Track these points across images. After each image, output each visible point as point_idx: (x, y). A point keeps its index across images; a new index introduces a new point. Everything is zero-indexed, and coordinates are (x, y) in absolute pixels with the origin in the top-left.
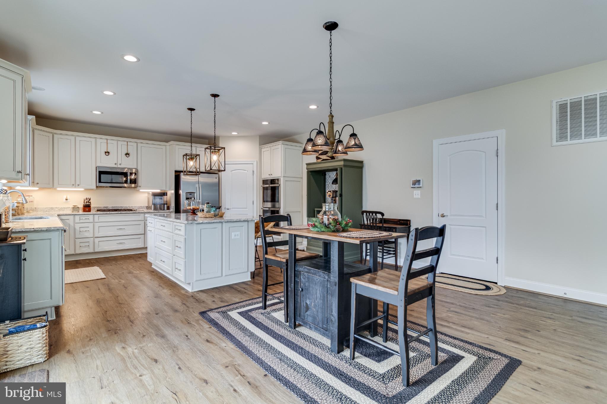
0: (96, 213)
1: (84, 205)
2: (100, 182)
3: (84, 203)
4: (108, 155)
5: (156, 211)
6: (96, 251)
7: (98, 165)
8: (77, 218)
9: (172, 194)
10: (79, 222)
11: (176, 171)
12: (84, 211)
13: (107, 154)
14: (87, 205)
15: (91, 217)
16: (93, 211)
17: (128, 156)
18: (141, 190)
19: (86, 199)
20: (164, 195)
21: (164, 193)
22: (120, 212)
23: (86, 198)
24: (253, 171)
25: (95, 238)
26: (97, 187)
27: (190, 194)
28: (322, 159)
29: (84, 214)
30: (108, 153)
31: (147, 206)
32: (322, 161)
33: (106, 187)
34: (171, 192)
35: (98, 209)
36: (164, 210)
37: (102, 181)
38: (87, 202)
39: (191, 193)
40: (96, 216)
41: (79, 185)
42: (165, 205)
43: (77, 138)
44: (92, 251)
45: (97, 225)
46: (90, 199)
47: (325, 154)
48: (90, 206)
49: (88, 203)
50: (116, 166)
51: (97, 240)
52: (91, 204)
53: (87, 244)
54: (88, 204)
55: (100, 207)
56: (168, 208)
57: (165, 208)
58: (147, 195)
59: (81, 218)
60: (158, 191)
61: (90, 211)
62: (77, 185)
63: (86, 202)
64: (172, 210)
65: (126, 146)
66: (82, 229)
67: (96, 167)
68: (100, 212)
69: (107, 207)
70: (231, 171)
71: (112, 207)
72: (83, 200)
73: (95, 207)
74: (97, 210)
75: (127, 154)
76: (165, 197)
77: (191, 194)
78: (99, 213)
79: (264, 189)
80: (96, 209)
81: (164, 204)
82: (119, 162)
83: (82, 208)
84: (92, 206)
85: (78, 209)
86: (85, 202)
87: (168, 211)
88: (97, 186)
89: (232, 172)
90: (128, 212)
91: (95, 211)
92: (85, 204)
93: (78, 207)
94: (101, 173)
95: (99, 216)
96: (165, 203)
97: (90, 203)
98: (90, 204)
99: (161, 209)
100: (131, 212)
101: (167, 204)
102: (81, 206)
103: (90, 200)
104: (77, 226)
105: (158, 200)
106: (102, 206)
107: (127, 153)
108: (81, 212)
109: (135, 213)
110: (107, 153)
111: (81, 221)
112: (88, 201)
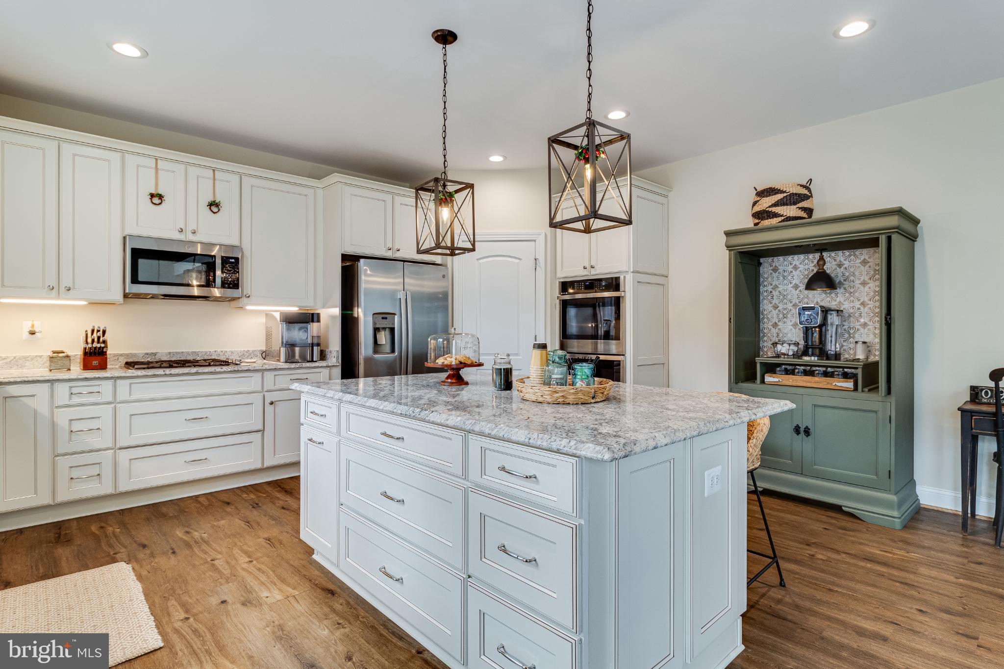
0: (123, 375)
1: (85, 348)
2: (135, 280)
3: (87, 343)
4: (160, 204)
5: (293, 366)
6: (122, 488)
7: (132, 229)
8: (62, 391)
9: (333, 317)
10: (67, 403)
11: (345, 257)
12: (87, 366)
13: (156, 200)
14: (95, 348)
15: (106, 387)
16: (114, 368)
17: (215, 209)
18: (249, 308)
19: (93, 331)
20: (313, 321)
21: (313, 314)
22: (194, 370)
23: (91, 328)
24: (536, 259)
25: (120, 449)
26: (126, 296)
27: (383, 318)
28: (782, 216)
29: (86, 379)
30: (160, 197)
31: (264, 349)
32: (781, 222)
33: (154, 297)
34: (331, 313)
35: (129, 360)
36: (312, 361)
37: (140, 279)
38: (96, 340)
39: (385, 316)
40: (123, 385)
41: (69, 290)
42: (315, 348)
43: (65, 147)
44: (109, 490)
45: (124, 411)
46: (104, 332)
47: (795, 204)
48: (106, 352)
49: (98, 342)
50: (181, 237)
51: (124, 457)
52: (106, 347)
53: (95, 471)
54: (99, 345)
55: (135, 355)
56: (323, 356)
57: (316, 356)
58: (263, 320)
59: (74, 391)
60: (294, 309)
61: (103, 366)
62: (62, 290)
63: (93, 341)
64: (334, 360)
65: (212, 181)
66: (76, 426)
67: (125, 238)
68: (134, 371)
69: (155, 354)
70: (477, 260)
71: (170, 353)
72: (84, 335)
73: (121, 355)
74: (127, 363)
75: (214, 205)
76: (315, 325)
77: (386, 318)
78: (132, 372)
79: (565, 305)
80: (123, 360)
81: (313, 345)
82: (192, 226)
83: (79, 356)
84: (110, 351)
85: (66, 362)
86: (90, 340)
87: (323, 363)
88: (127, 291)
89: (481, 261)
90: (218, 369)
91: (121, 367)
92: (90, 346)
93: (68, 356)
94: (138, 254)
95: (131, 384)
96: (315, 341)
97: (104, 342)
98: (103, 345)
99: (304, 359)
100: (225, 368)
101: (318, 345)
102: (76, 351)
103: (103, 336)
104: (62, 418)
105: (297, 334)
106: (139, 350)
107: (214, 201)
108: (76, 370)
109: (238, 371)
110: (157, 197)
111: (76, 400)
112: (99, 338)
